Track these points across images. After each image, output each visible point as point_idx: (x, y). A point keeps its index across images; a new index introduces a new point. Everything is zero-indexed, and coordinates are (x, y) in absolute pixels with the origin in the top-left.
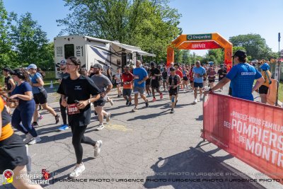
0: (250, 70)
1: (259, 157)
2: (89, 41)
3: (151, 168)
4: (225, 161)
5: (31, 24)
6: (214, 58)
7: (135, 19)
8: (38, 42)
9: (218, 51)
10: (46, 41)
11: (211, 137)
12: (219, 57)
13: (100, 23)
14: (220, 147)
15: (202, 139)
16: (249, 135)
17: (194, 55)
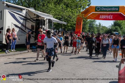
2: (8, 6)
6: (119, 29)
17: (100, 25)
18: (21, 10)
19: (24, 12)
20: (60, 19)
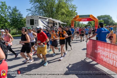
0: (105, 30)
1: (109, 64)
2: (40, 18)
3: (67, 68)
4: (95, 66)
5: (16, 11)
6: (91, 25)
7: (58, 9)
8: (19, 18)
9: (92, 22)
10: (22, 18)
11: (90, 56)
12: (93, 25)
13: (44, 10)
14: (93, 60)
15: (86, 57)
16: (105, 55)
17: (82, 23)
18: (46, 19)
19: (47, 20)
20: (64, 22)
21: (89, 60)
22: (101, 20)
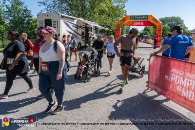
2: (63, 17)
5: (20, 4)
6: (148, 33)
8: (25, 17)
9: (151, 28)
10: (31, 17)
11: (154, 86)
15: (147, 88)
18: (73, 19)
19: (75, 21)
21: (151, 93)
22: (166, 25)
